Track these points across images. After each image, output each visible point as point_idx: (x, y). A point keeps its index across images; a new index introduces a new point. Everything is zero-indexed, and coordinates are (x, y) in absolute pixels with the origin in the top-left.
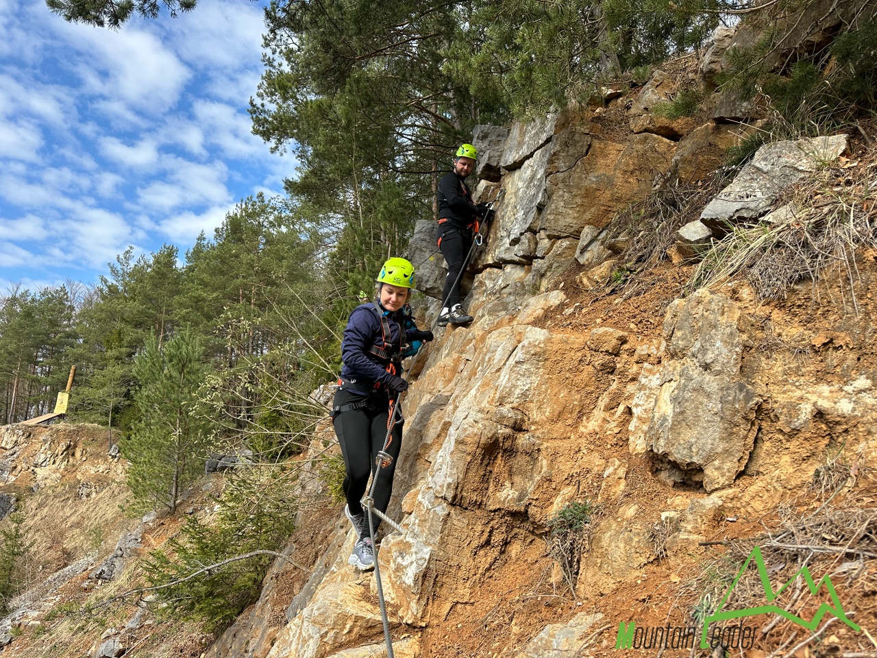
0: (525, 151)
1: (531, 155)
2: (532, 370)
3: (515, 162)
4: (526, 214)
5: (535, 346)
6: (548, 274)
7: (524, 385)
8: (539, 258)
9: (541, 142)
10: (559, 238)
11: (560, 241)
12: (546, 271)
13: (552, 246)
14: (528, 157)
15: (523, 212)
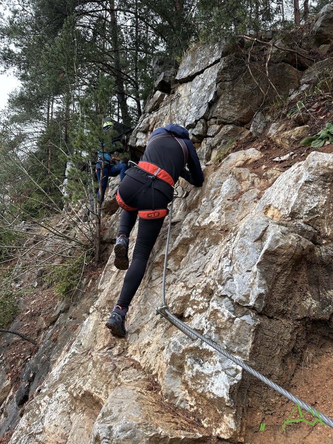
0: (197, 69)
1: (202, 72)
2: (320, 189)
3: (189, 76)
4: (199, 109)
5: (324, 167)
6: (218, 147)
7: (312, 203)
8: (210, 136)
9: (210, 63)
10: (224, 124)
11: (226, 126)
12: (216, 145)
13: (220, 129)
14: (198, 73)
15: (196, 108)
